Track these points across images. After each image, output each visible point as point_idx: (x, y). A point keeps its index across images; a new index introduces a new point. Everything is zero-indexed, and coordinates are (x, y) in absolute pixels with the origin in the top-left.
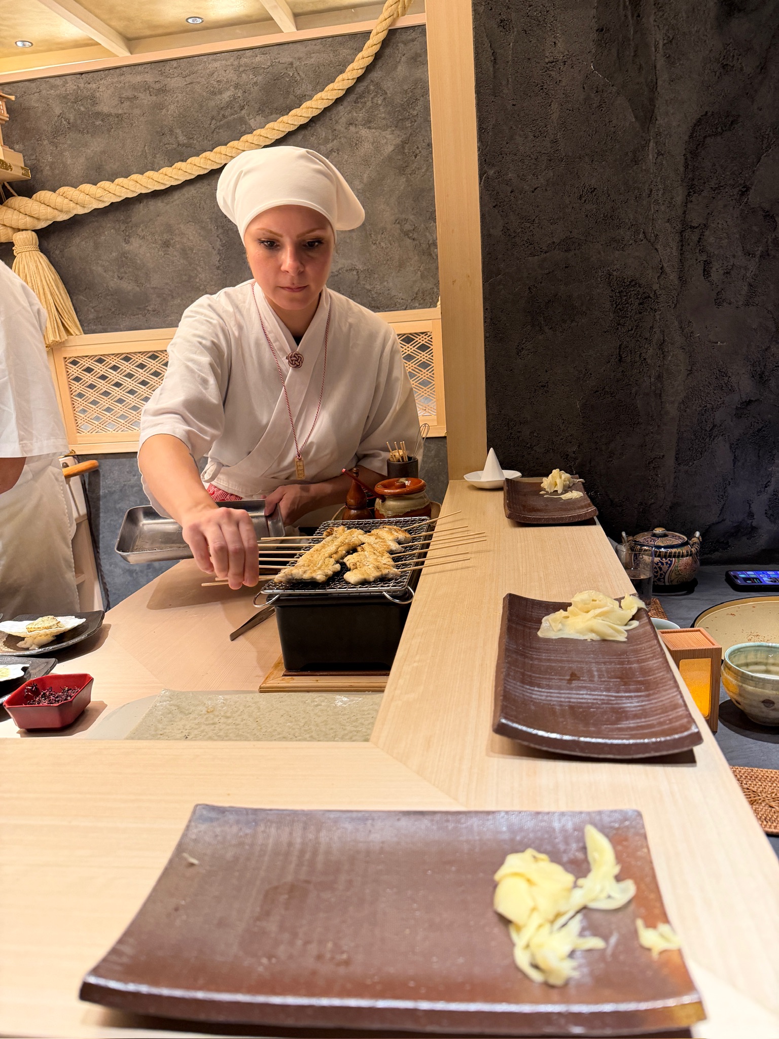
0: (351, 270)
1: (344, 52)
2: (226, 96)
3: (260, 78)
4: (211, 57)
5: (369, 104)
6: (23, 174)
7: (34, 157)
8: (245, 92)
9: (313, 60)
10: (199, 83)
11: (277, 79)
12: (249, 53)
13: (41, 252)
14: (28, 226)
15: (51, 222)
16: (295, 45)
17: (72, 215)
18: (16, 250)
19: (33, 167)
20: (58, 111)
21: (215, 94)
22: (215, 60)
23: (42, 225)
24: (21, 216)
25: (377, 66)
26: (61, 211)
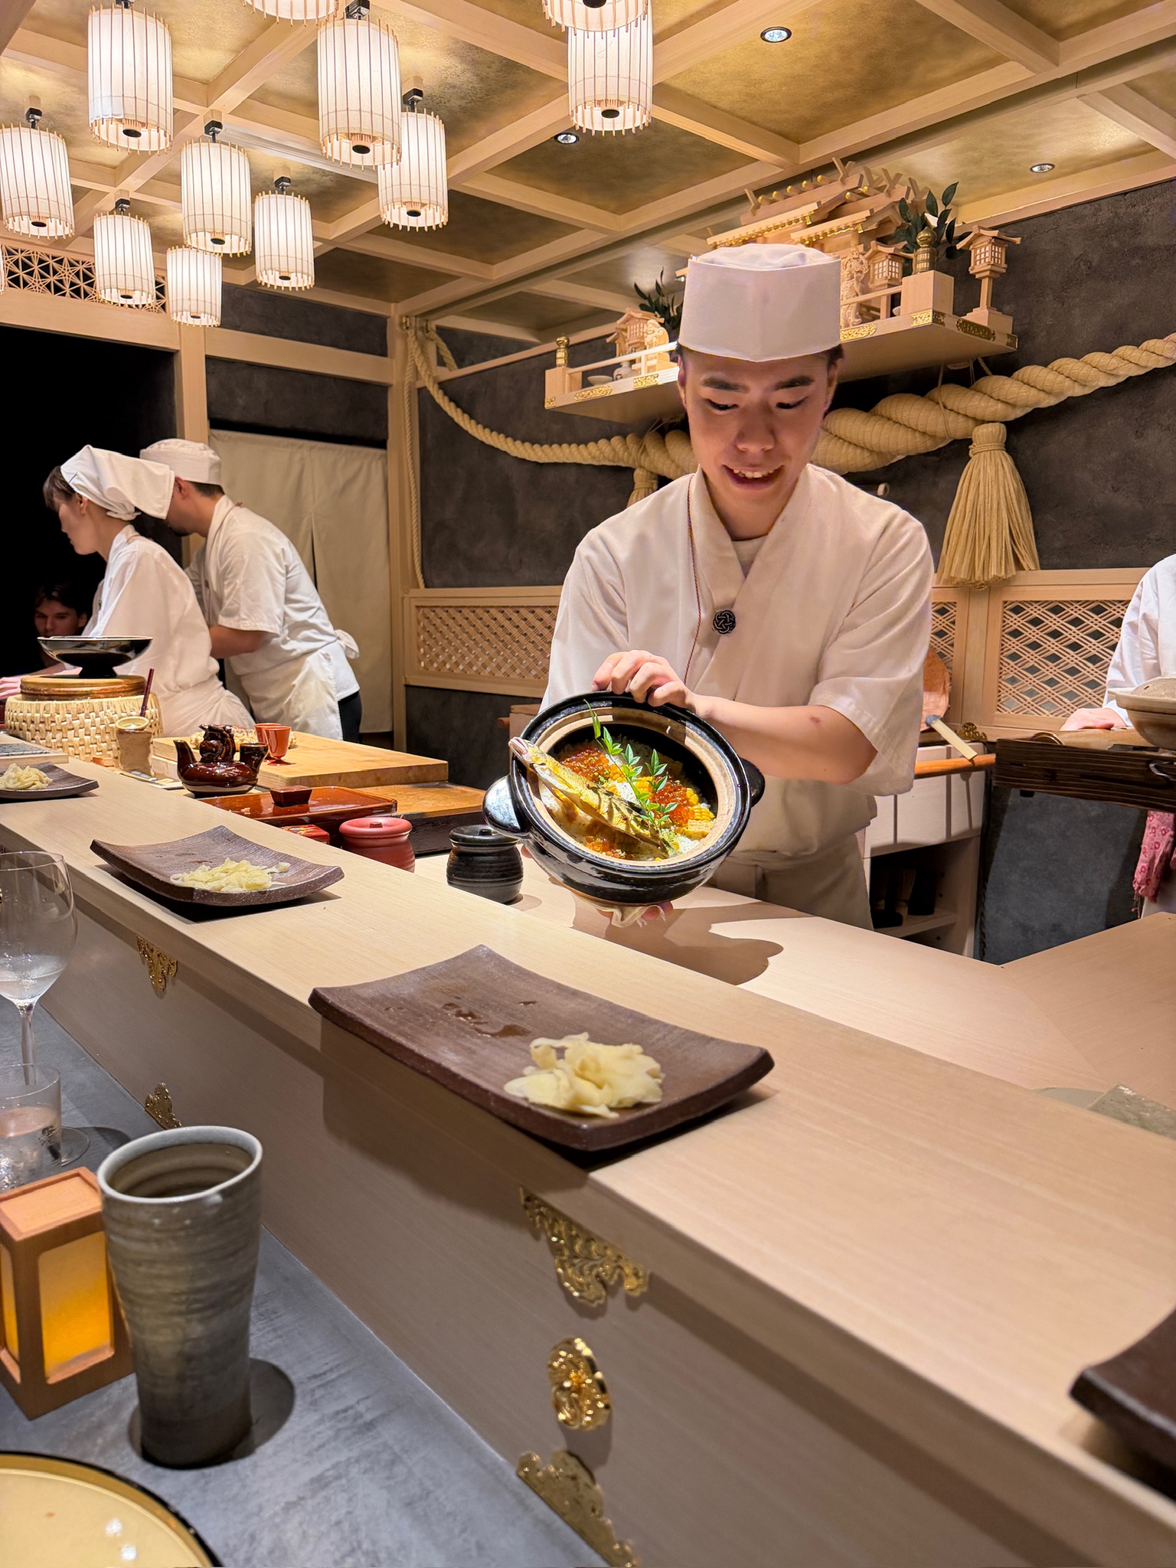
6: (1008, 344)
7: (1027, 321)
13: (1007, 451)
14: (998, 417)
15: (1029, 410)
17: (1063, 399)
18: (973, 449)
19: (1022, 334)
20: (1077, 252)
23: (1019, 413)
24: (992, 402)
26: (1049, 393)
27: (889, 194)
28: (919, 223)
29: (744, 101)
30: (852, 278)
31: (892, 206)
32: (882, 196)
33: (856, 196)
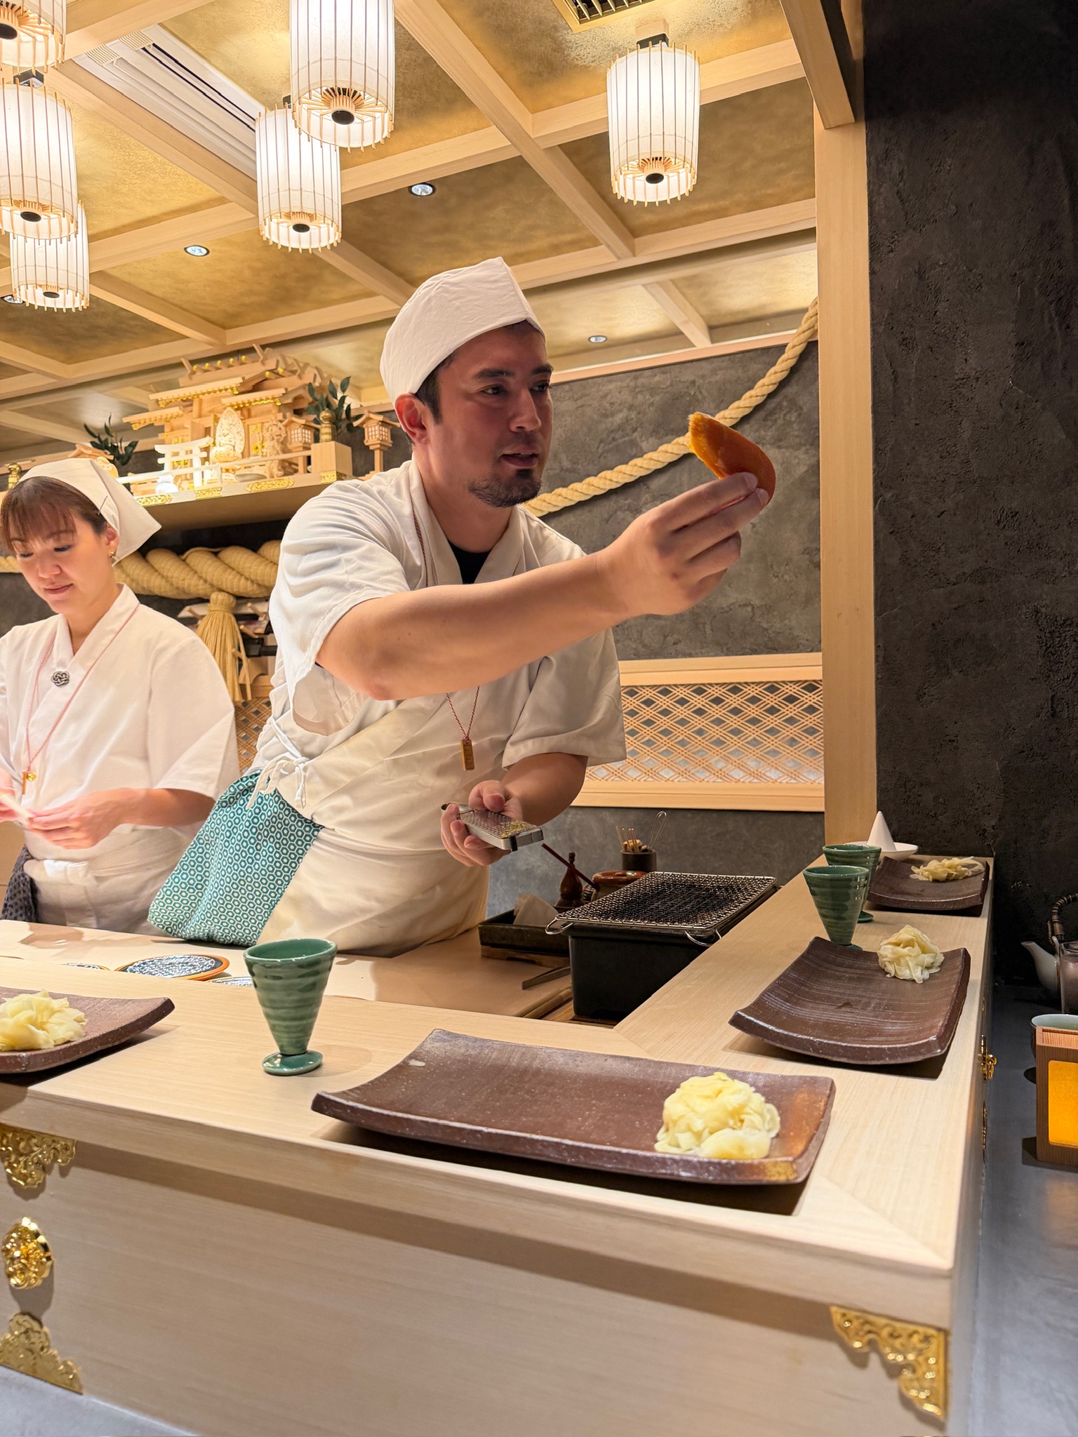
0: (745, 605)
1: (755, 367)
2: (619, 418)
3: (657, 398)
4: (605, 379)
5: (780, 422)
8: (639, 413)
9: (718, 377)
10: (590, 405)
11: (677, 399)
12: (647, 373)
16: (699, 363)
21: (605, 416)
22: (610, 382)
25: (793, 381)
27: (300, 377)
28: (324, 403)
29: (175, 293)
30: (273, 439)
31: (303, 387)
32: (295, 378)
33: (273, 376)
